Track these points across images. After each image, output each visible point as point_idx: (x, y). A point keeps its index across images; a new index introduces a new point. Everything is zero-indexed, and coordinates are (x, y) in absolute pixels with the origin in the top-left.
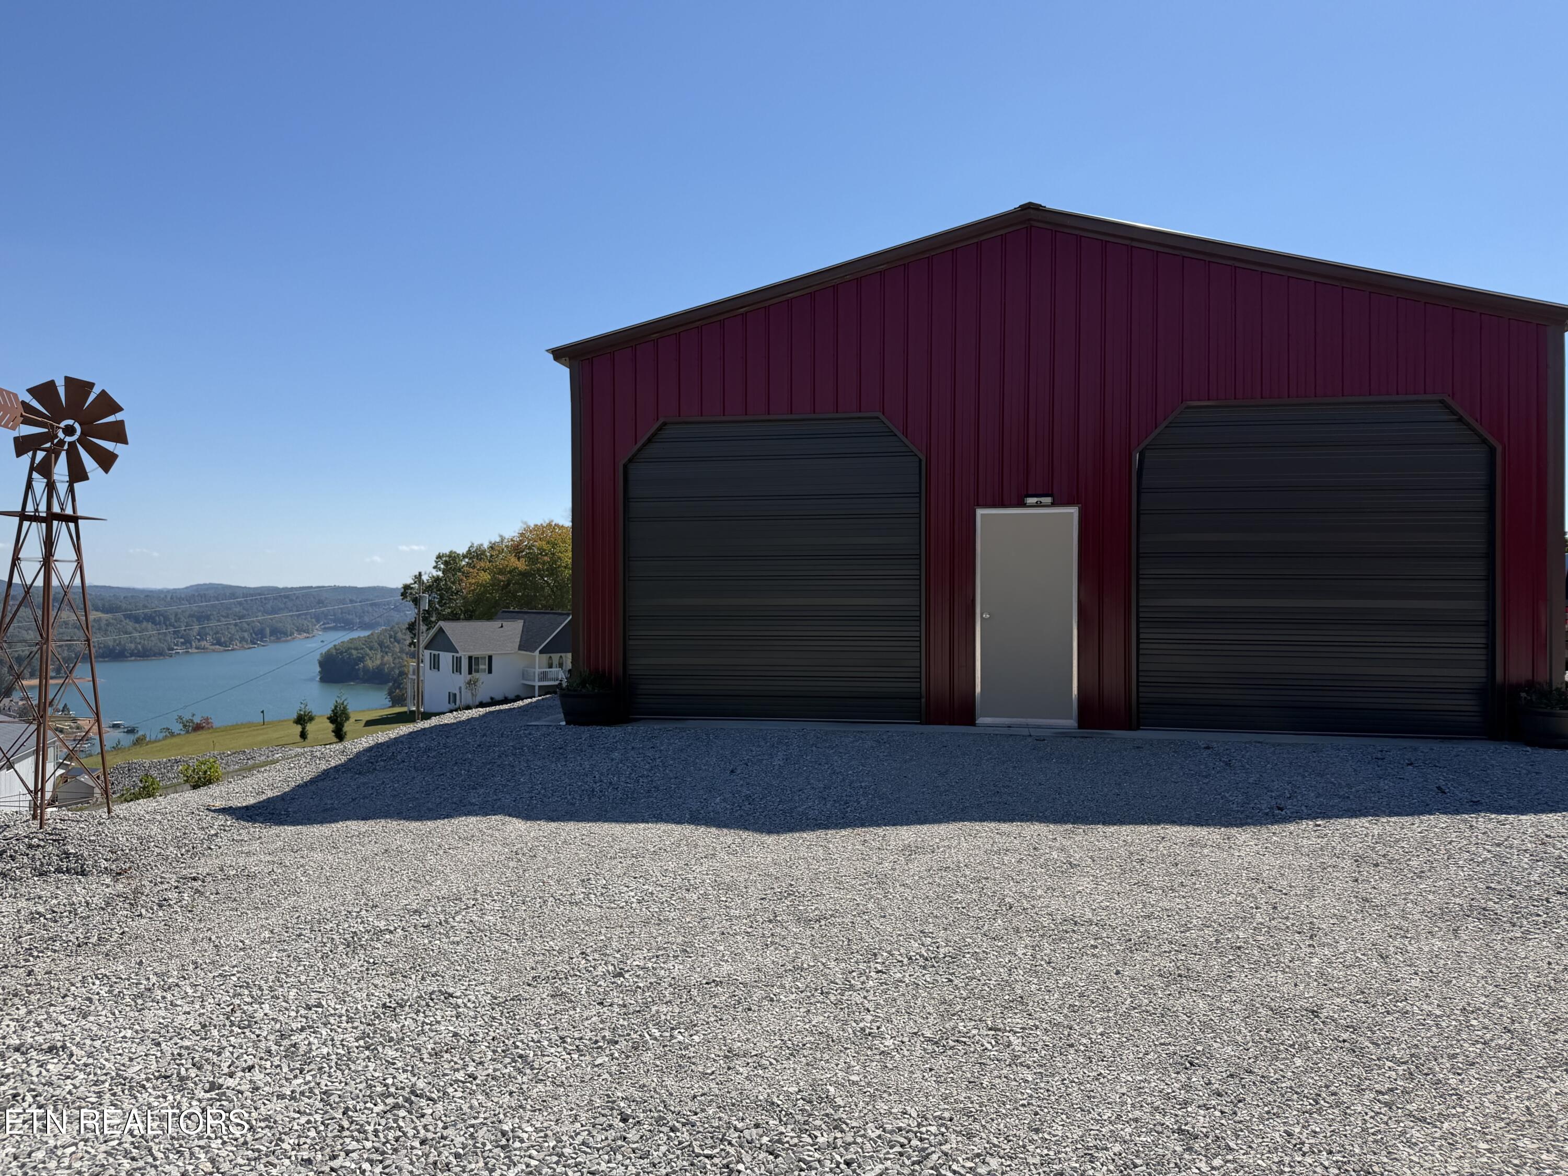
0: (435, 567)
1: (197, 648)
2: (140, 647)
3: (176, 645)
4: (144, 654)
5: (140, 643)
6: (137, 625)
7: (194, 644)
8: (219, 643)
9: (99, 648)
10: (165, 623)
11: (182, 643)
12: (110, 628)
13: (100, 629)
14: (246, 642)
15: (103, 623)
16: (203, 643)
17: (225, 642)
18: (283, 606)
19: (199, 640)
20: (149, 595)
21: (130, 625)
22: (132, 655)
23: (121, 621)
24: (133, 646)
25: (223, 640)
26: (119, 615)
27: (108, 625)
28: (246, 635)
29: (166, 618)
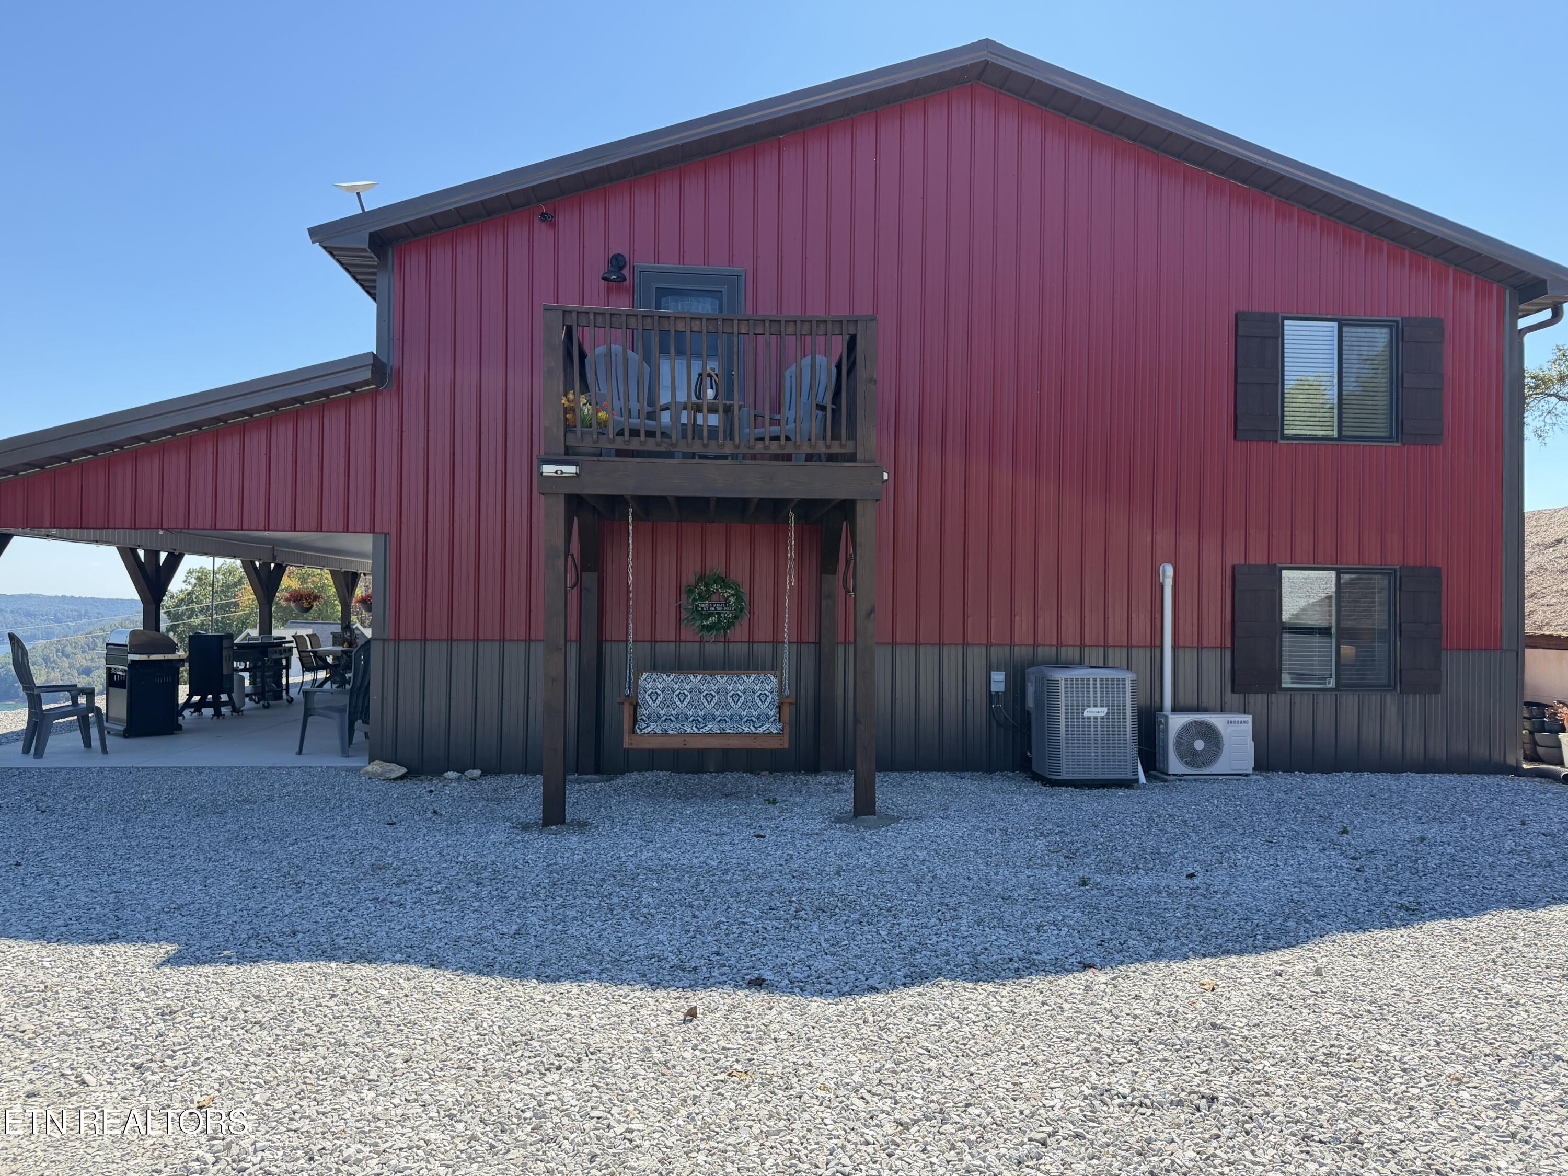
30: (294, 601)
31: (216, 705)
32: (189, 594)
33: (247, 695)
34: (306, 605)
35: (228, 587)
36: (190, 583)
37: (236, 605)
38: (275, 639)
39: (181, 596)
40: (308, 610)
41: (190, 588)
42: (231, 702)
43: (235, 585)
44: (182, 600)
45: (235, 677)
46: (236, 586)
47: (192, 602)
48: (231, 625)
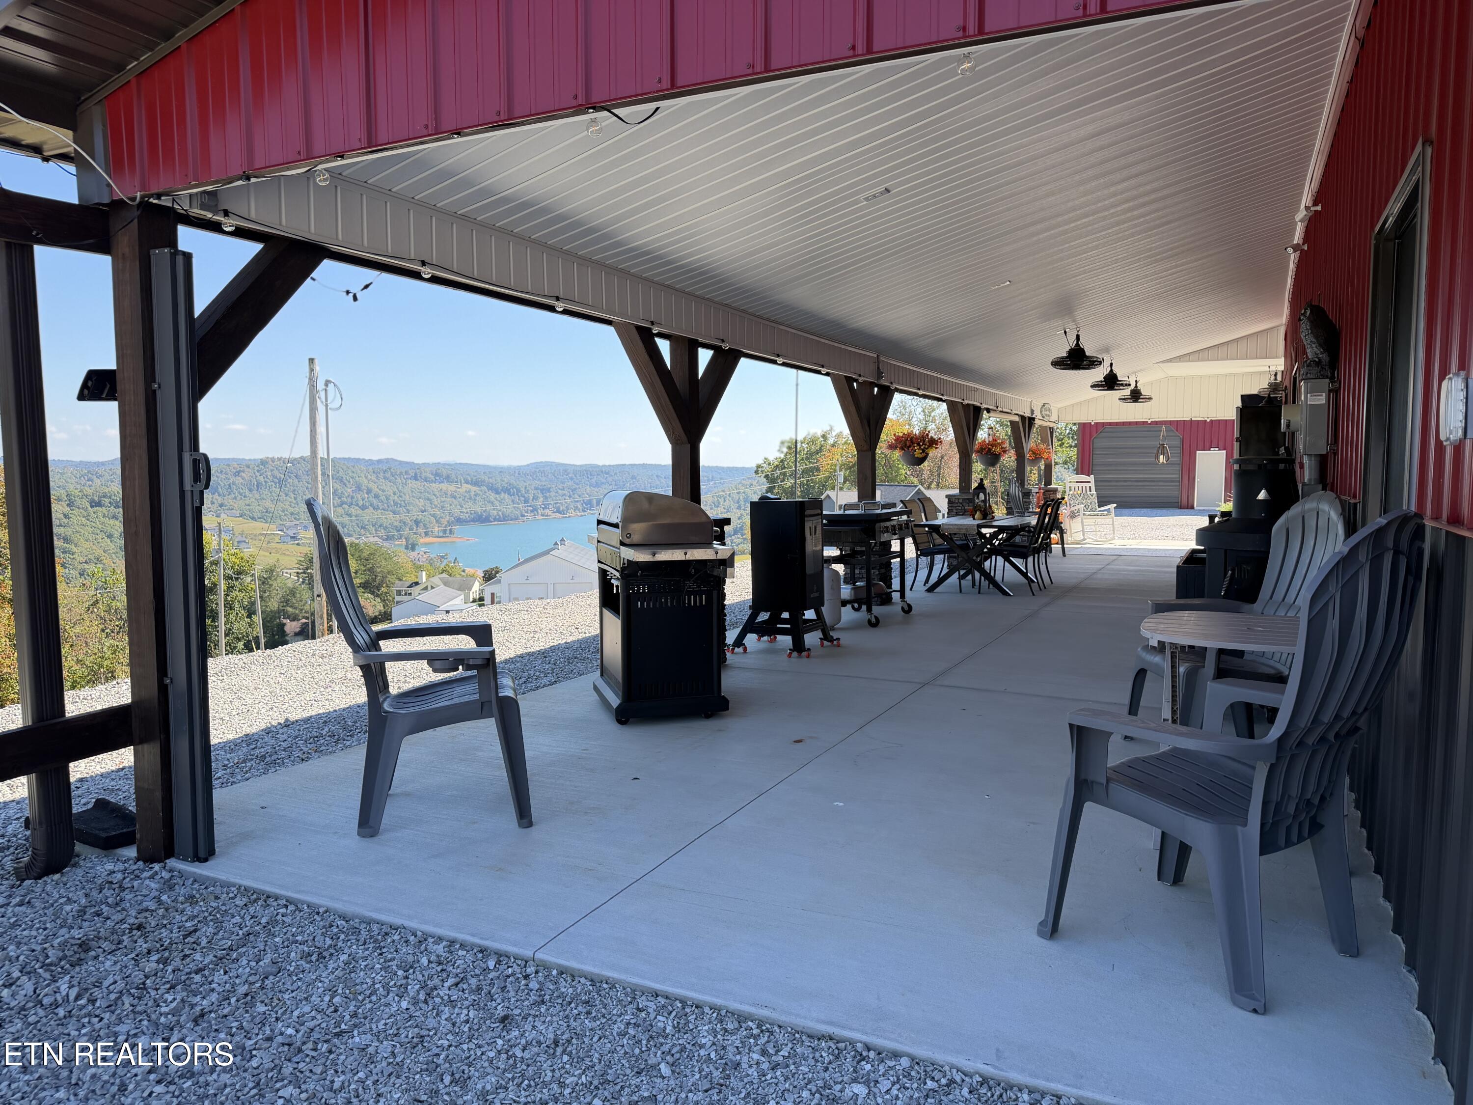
0: (779, 451)
1: (543, 515)
2: (500, 513)
3: (527, 512)
4: (504, 519)
5: (500, 511)
6: (497, 496)
7: (539, 512)
8: (559, 511)
9: (471, 514)
10: (517, 494)
11: (531, 511)
12: (477, 498)
13: (470, 499)
14: (579, 510)
15: (473, 493)
16: (547, 511)
17: (563, 510)
18: (604, 481)
19: (543, 509)
20: (502, 471)
21: (492, 496)
22: (495, 520)
23: (485, 492)
24: (495, 512)
25: (561, 509)
26: (484, 488)
27: (475, 495)
28: (578, 505)
29: (518, 491)
30: (902, 449)
31: (797, 630)
32: (782, 461)
33: (844, 603)
34: (918, 454)
35: (811, 454)
36: (782, 452)
37: (818, 470)
38: (884, 507)
39: (776, 463)
40: (921, 461)
41: (782, 456)
42: (819, 623)
43: (817, 452)
44: (777, 466)
45: (826, 573)
46: (817, 454)
47: (785, 468)
48: (814, 487)
